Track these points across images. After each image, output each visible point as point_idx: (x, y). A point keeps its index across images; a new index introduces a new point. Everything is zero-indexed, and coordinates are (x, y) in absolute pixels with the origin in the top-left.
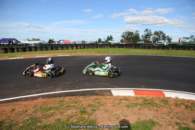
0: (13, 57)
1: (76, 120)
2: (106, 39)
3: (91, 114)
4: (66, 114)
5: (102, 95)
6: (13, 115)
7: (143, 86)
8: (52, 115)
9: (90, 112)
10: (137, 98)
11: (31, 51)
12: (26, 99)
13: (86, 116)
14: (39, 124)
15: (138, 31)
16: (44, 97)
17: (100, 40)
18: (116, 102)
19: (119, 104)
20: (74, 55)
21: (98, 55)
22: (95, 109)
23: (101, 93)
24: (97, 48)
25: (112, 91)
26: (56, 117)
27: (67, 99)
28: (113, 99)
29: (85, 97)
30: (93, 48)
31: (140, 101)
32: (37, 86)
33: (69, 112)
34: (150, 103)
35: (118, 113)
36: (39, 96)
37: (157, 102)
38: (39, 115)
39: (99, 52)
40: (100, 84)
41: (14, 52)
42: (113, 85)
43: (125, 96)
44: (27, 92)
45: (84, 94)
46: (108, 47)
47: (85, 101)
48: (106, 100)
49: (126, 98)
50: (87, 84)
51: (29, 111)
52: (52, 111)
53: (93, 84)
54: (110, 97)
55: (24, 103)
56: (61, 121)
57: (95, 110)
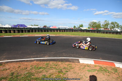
0: (22, 35)
1: (55, 77)
2: (79, 26)
3: (65, 74)
4: (49, 72)
5: (73, 62)
6: (19, 70)
7: (101, 58)
8: (41, 72)
9: (64, 72)
10: (95, 66)
11: (33, 32)
12: (27, 61)
13: (62, 75)
14: (33, 77)
15: (100, 22)
16: (37, 60)
17: (75, 27)
18: (82, 67)
19: (83, 69)
20: (58, 35)
21: (73, 36)
22: (68, 70)
23: (73, 61)
24: (73, 32)
25: (80, 60)
26: (44, 74)
27: (51, 63)
28: (79, 65)
29: (62, 62)
30: (70, 32)
31: (98, 68)
32: (34, 53)
33: (51, 71)
34: (104, 70)
35: (82, 74)
36: (34, 60)
37: (110, 70)
38: (34, 71)
39: (74, 35)
40: (72, 55)
41: (23, 32)
42: (81, 56)
43: (88, 64)
44: (28, 57)
45: (62, 60)
46: (80, 31)
47: (62, 65)
48: (75, 66)
49: (88, 66)
50: (64, 54)
51: (28, 68)
52: (41, 70)
53: (68, 55)
54: (78, 64)
55: (26, 63)
56: (46, 76)
57: (67, 72)
